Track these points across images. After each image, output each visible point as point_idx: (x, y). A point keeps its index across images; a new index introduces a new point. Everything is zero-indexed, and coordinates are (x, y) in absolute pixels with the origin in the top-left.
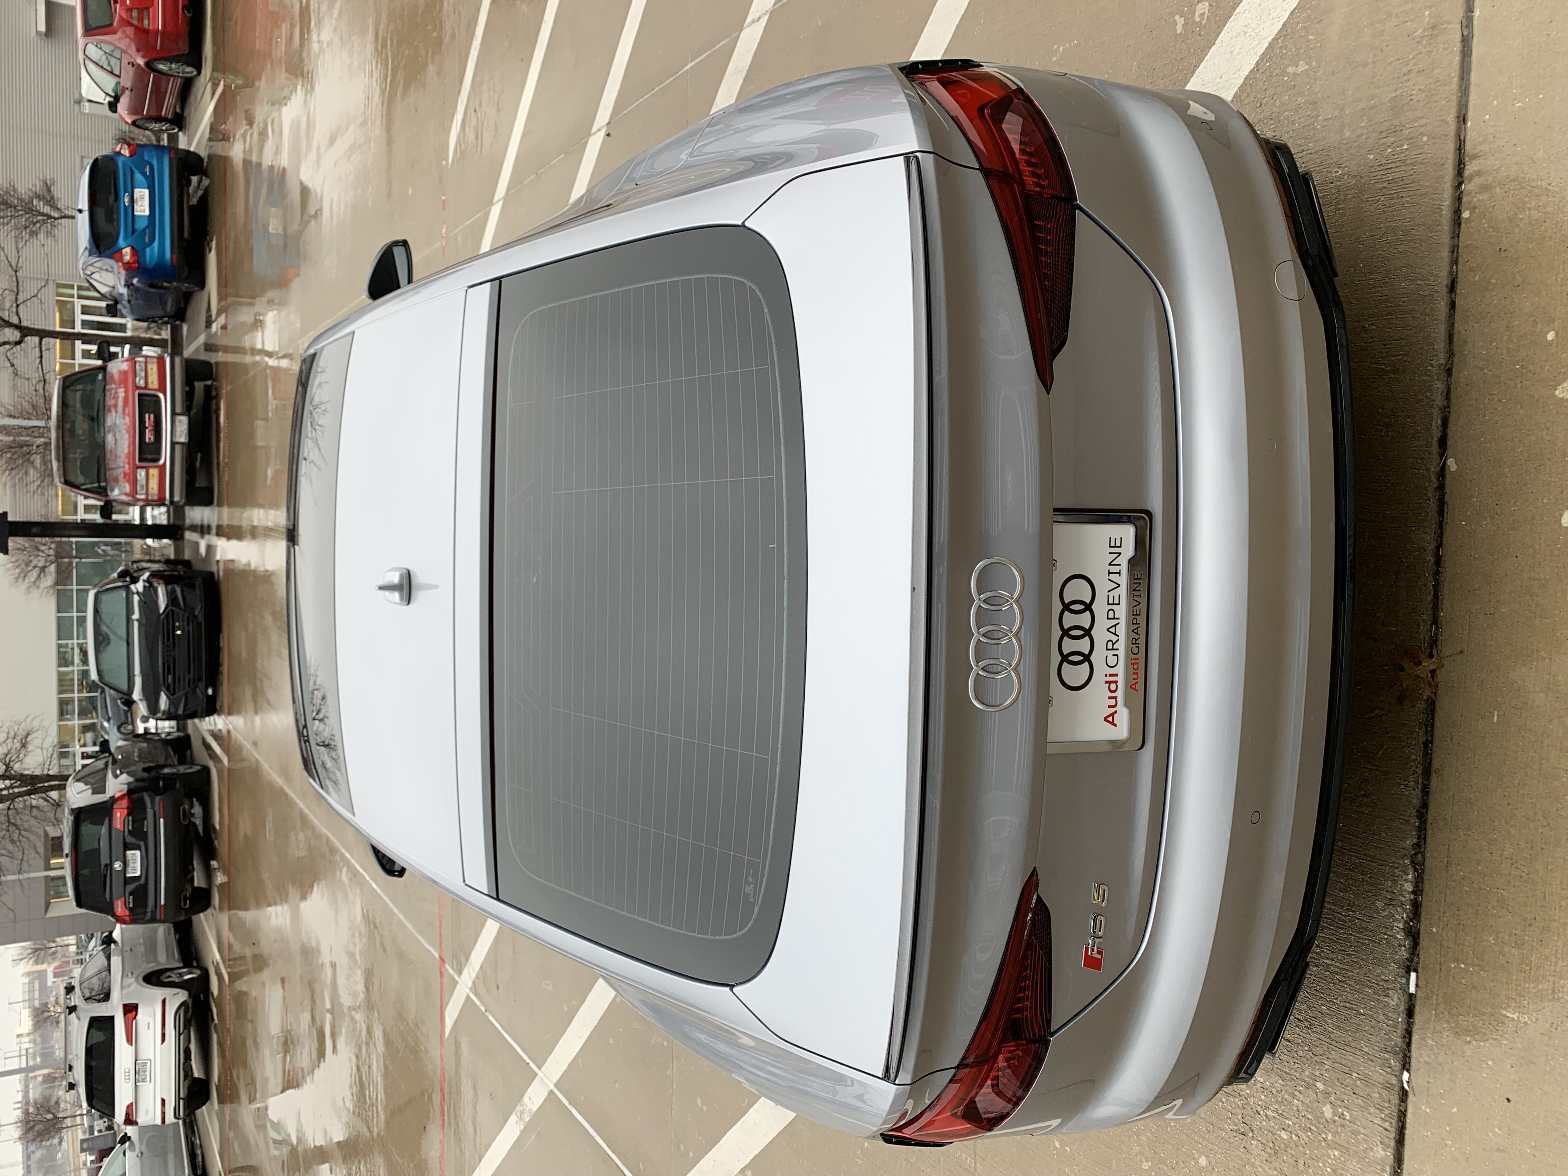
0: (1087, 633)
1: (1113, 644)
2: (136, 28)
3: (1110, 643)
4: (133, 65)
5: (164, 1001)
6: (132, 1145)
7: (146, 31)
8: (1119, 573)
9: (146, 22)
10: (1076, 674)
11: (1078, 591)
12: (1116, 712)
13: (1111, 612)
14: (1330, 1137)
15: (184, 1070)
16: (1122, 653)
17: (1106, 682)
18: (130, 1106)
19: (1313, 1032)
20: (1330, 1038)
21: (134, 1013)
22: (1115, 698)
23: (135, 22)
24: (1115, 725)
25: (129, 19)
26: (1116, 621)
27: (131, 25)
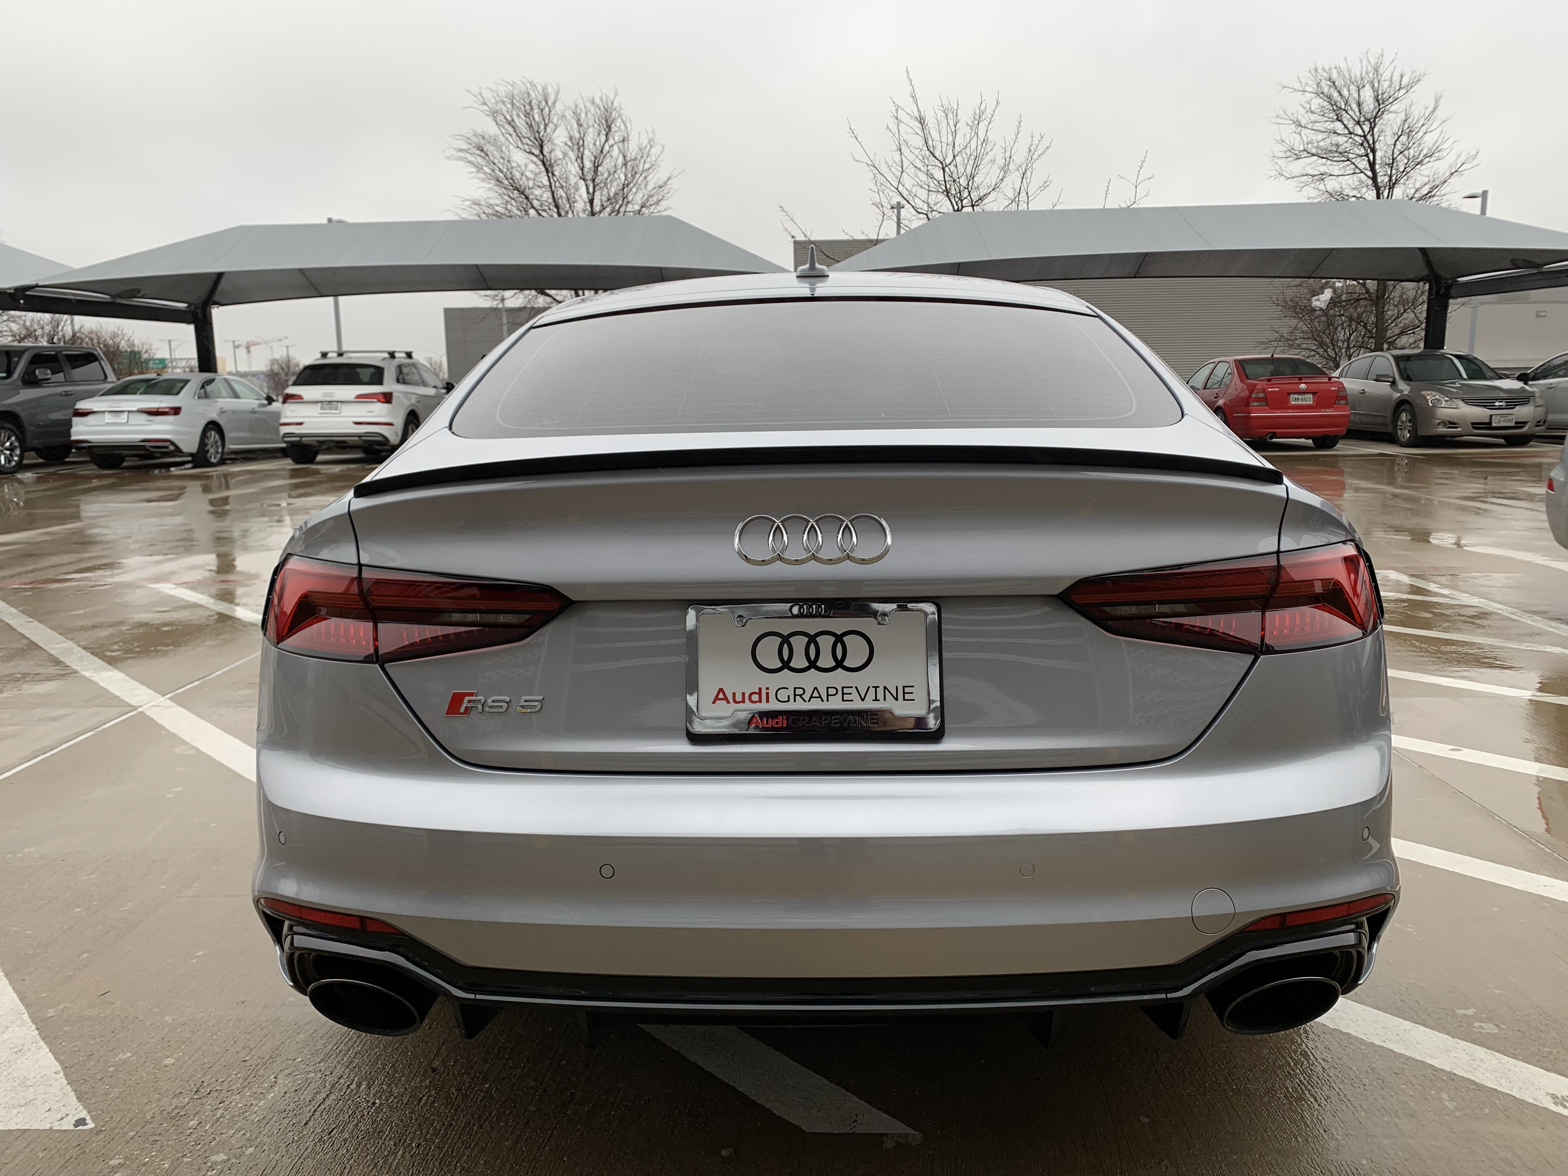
0: (813, 664)
1: (800, 696)
2: (1249, 397)
3: (801, 692)
4: (1216, 398)
5: (391, 424)
6: (264, 406)
7: (1247, 404)
8: (876, 700)
9: (1256, 404)
10: (769, 654)
11: (856, 653)
12: (728, 702)
13: (834, 691)
14: (186, 1160)
15: (327, 440)
16: (791, 706)
17: (760, 689)
18: (300, 397)
19: (315, 1144)
20: (308, 1157)
21: (383, 400)
22: (743, 701)
23: (1253, 396)
24: (714, 702)
25: (1255, 391)
26: (824, 697)
27: (1251, 393)
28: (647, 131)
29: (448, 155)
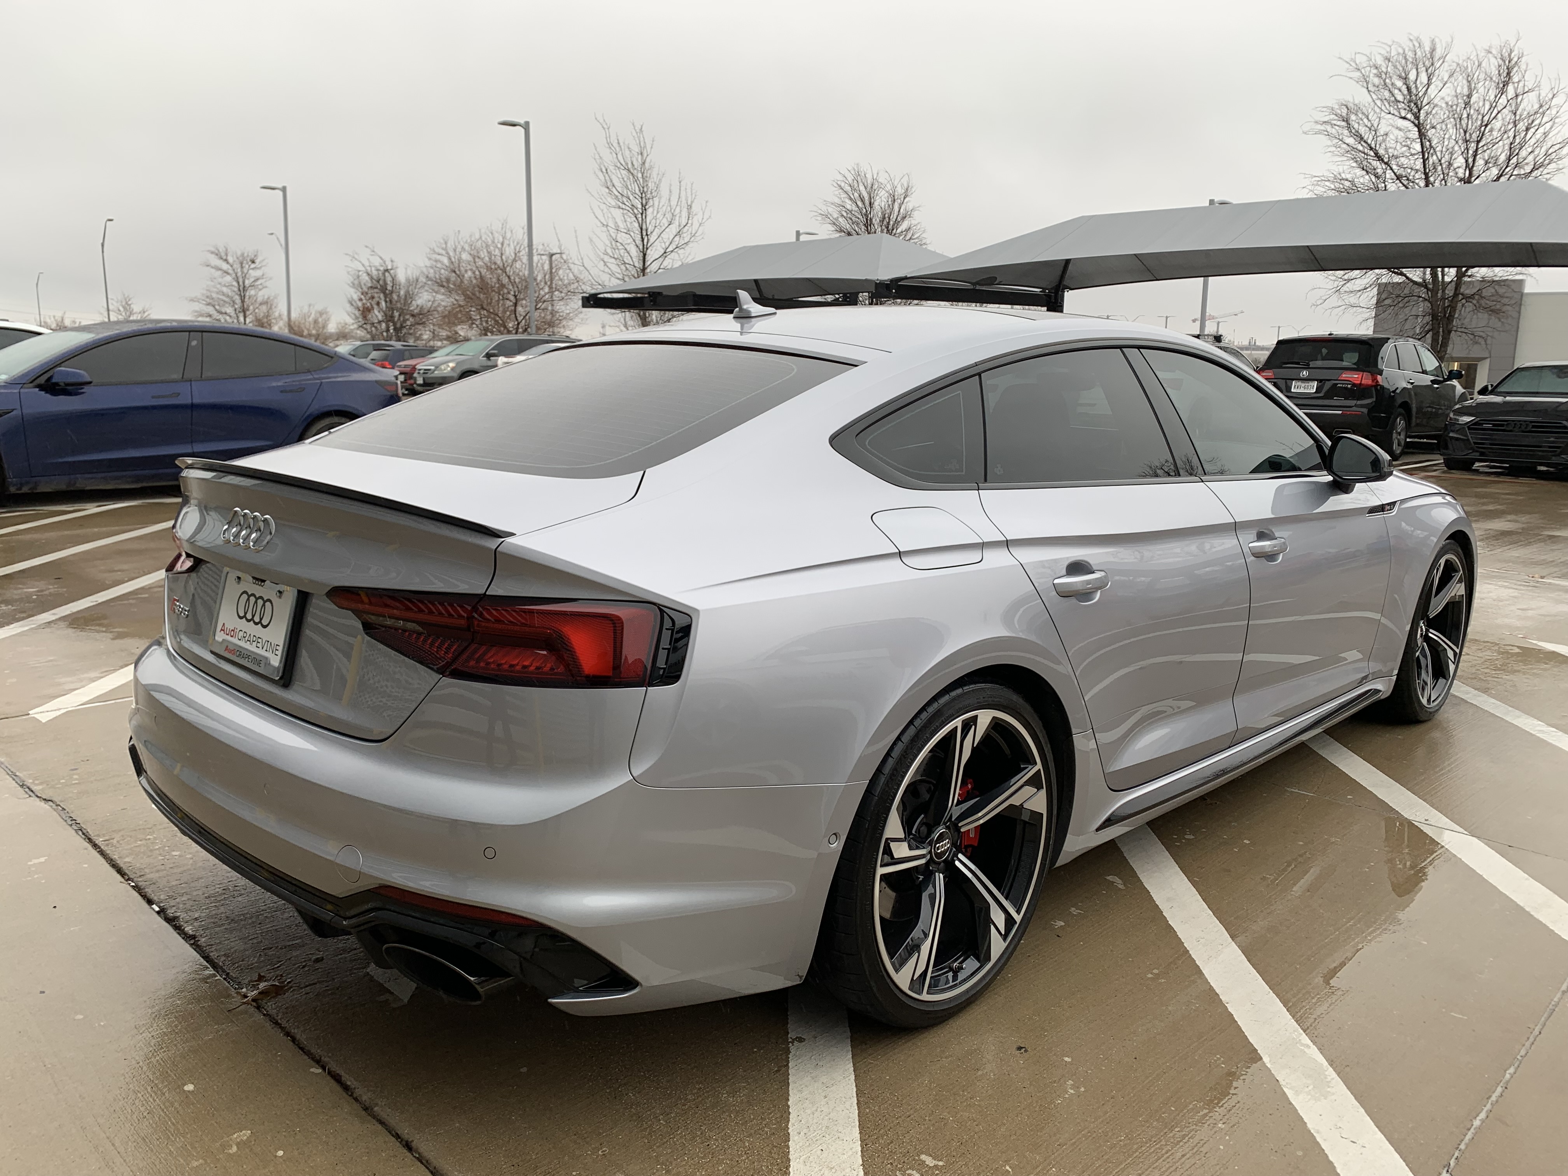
28: (1550, 79)
29: (1305, 130)
